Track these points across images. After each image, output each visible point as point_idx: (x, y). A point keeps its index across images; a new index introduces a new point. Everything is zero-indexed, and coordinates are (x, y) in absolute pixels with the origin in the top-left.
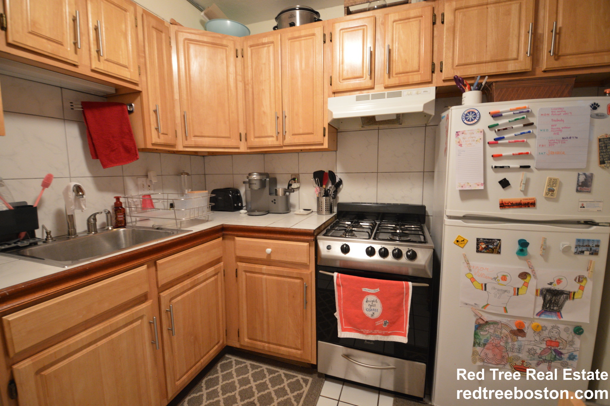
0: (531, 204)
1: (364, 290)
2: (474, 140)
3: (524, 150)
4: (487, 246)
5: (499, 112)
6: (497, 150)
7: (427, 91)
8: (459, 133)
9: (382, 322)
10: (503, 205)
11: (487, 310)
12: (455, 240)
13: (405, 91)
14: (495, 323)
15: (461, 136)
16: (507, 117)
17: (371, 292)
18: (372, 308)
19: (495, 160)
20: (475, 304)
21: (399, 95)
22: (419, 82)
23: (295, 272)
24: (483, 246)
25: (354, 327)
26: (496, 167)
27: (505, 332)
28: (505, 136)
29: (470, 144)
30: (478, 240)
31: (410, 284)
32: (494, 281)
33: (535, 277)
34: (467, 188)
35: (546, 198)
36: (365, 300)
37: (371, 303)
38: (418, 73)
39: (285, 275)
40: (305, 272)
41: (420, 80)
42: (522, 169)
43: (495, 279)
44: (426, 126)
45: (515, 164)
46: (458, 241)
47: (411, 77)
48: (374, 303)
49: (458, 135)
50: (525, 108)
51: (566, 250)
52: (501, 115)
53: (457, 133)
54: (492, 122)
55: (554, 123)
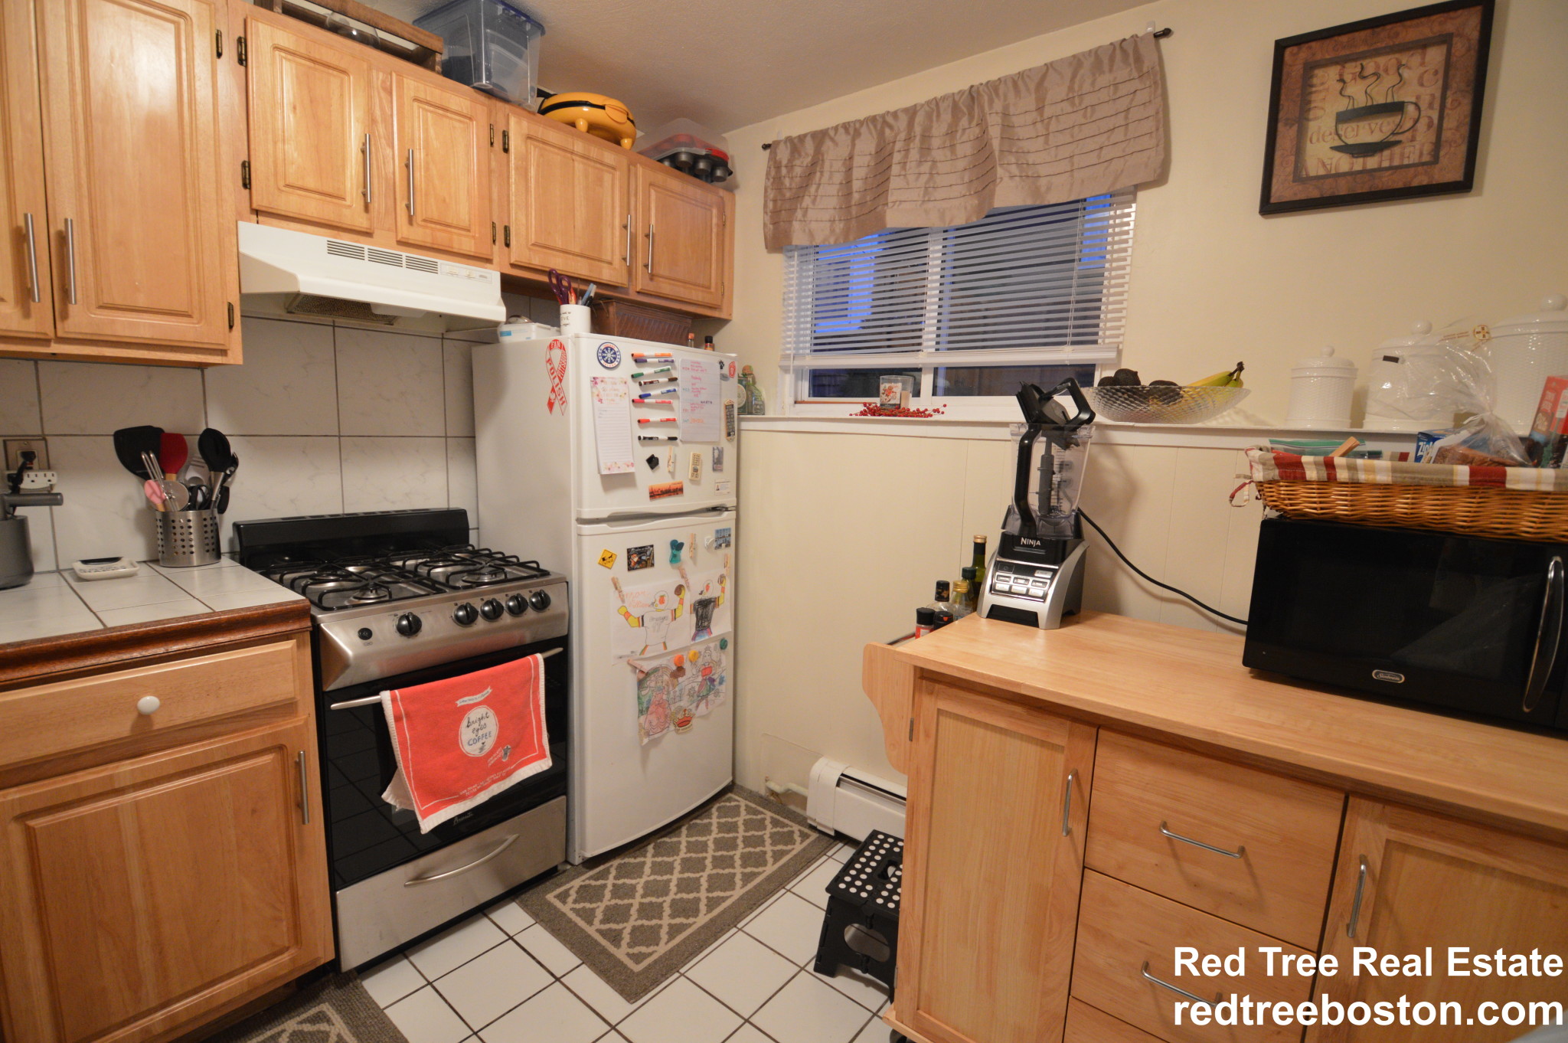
0: (677, 491)
1: (460, 703)
2: (617, 395)
3: (670, 416)
4: (640, 558)
5: (643, 356)
6: (644, 413)
7: (486, 277)
8: (598, 381)
9: (500, 752)
10: (654, 495)
11: (647, 655)
12: (599, 558)
13: (445, 264)
14: (656, 670)
15: (600, 386)
16: (652, 365)
17: (475, 701)
18: (480, 733)
19: (641, 427)
20: (632, 652)
21: (432, 268)
22: (472, 254)
23: (256, 735)
24: (636, 559)
25: (445, 796)
26: (645, 438)
27: (666, 678)
28: (653, 393)
29: (613, 400)
30: (629, 551)
31: (540, 657)
32: (652, 609)
33: (689, 590)
34: (616, 471)
35: (691, 480)
36: (464, 723)
37: (476, 726)
38: (468, 233)
39: (217, 758)
40: (286, 724)
41: (473, 250)
42: (670, 442)
43: (653, 604)
44: (443, 338)
45: (662, 434)
46: (604, 559)
47: (455, 237)
48: (483, 722)
49: (596, 383)
50: (669, 356)
51: (708, 548)
52: (646, 361)
53: (595, 381)
54: (635, 369)
55: (694, 381)
